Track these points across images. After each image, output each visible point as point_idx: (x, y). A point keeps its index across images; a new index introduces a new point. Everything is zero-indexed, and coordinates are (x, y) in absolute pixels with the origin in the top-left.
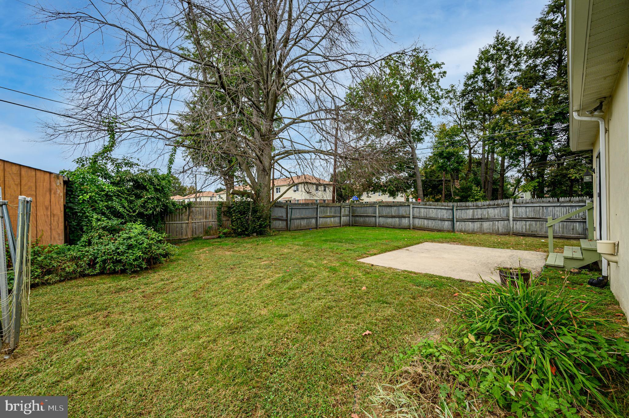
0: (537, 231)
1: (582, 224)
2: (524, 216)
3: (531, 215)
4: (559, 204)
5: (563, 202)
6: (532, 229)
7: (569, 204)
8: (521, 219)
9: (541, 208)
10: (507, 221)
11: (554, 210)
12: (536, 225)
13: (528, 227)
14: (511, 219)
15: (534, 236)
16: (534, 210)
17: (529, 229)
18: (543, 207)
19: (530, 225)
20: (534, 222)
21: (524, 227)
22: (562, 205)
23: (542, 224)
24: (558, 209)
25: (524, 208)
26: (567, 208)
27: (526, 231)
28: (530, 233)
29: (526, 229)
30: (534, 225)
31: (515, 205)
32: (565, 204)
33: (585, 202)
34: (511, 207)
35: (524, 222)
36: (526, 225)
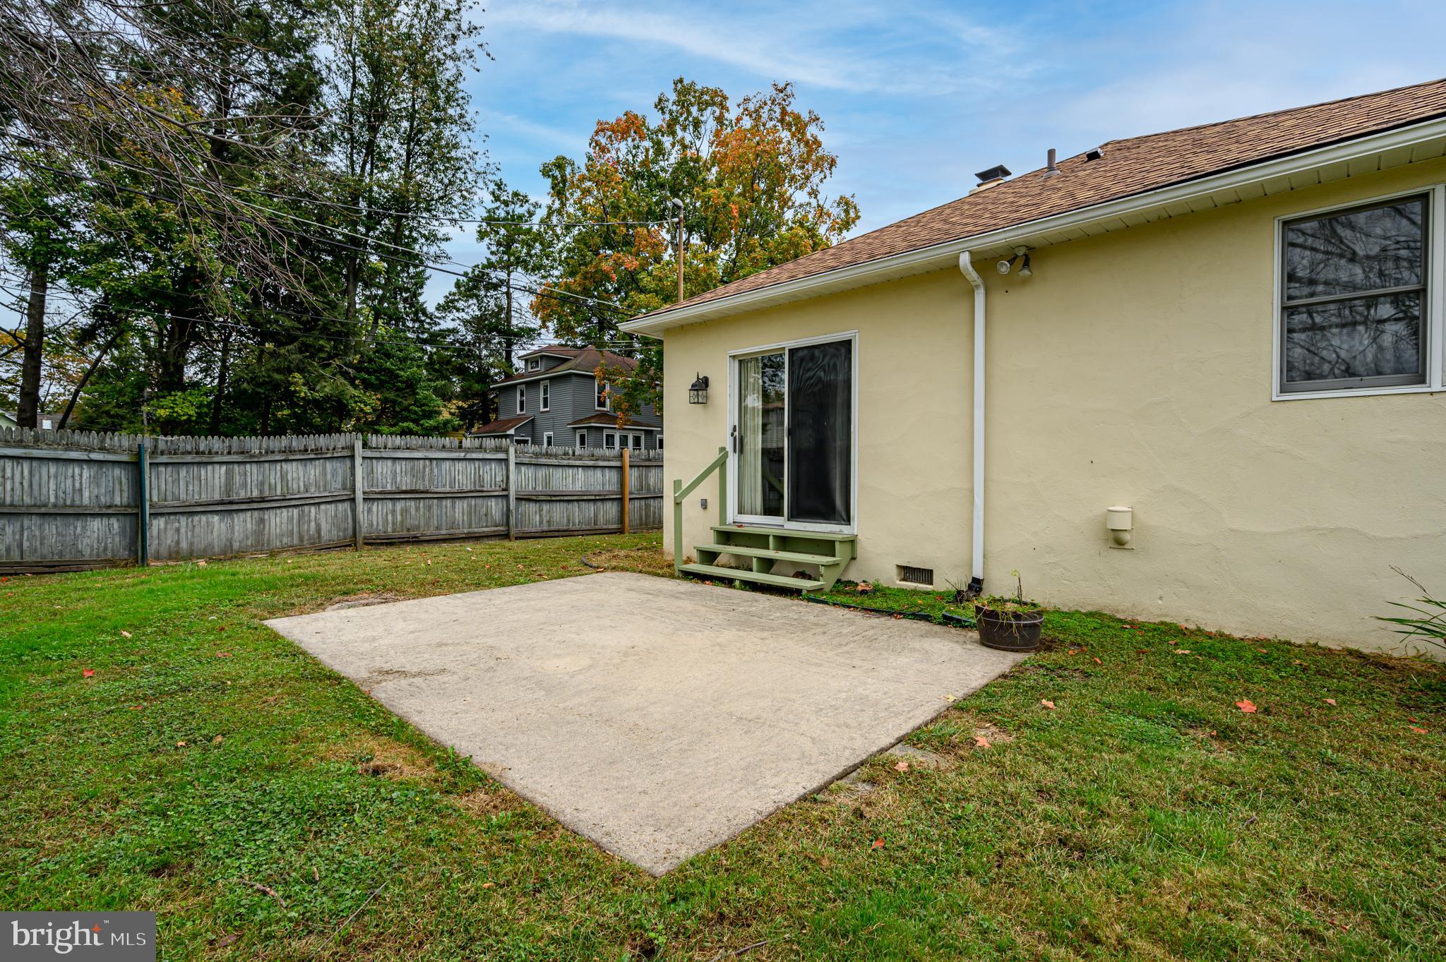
0: (418, 527)
1: (500, 500)
2: (389, 488)
3: (406, 483)
4: (462, 455)
5: (469, 450)
6: (409, 522)
7: (480, 456)
8: (392, 496)
9: (427, 462)
10: (347, 505)
11: (452, 468)
12: (417, 509)
13: (399, 517)
14: (359, 496)
15: (415, 541)
16: (412, 469)
17: (402, 522)
18: (431, 459)
19: (405, 511)
20: (413, 503)
21: (390, 517)
22: (469, 456)
23: (430, 507)
24: (460, 466)
25: (389, 463)
26: (477, 463)
27: (394, 531)
28: (405, 533)
29: (393, 524)
30: (413, 511)
31: (369, 454)
32: (474, 456)
33: (507, 451)
34: (358, 461)
35: (390, 504)
36: (393, 512)
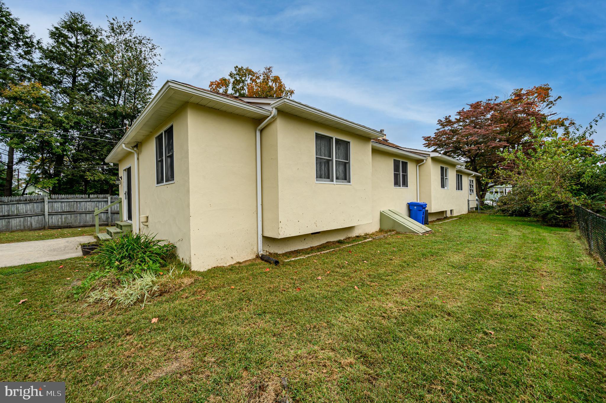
0: (72, 223)
1: (105, 214)
2: (60, 211)
3: (67, 209)
4: (89, 200)
5: (93, 198)
6: (68, 221)
7: (97, 200)
8: (57, 213)
9: (75, 203)
10: (42, 217)
11: (86, 204)
12: (71, 217)
13: (64, 220)
14: (46, 213)
15: (70, 227)
16: (69, 205)
17: (65, 221)
18: (77, 202)
19: (65, 218)
20: (69, 215)
21: (60, 220)
22: (92, 200)
23: (76, 217)
24: (89, 203)
25: (60, 203)
26: (96, 203)
27: (62, 224)
28: (66, 225)
29: (61, 222)
30: (69, 218)
31: (51, 200)
32: (94, 200)
33: (108, 198)
34: (46, 203)
35: (60, 216)
36: (61, 218)
